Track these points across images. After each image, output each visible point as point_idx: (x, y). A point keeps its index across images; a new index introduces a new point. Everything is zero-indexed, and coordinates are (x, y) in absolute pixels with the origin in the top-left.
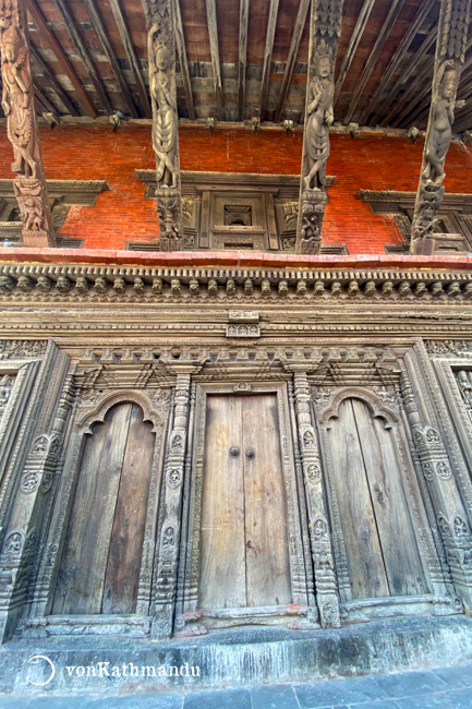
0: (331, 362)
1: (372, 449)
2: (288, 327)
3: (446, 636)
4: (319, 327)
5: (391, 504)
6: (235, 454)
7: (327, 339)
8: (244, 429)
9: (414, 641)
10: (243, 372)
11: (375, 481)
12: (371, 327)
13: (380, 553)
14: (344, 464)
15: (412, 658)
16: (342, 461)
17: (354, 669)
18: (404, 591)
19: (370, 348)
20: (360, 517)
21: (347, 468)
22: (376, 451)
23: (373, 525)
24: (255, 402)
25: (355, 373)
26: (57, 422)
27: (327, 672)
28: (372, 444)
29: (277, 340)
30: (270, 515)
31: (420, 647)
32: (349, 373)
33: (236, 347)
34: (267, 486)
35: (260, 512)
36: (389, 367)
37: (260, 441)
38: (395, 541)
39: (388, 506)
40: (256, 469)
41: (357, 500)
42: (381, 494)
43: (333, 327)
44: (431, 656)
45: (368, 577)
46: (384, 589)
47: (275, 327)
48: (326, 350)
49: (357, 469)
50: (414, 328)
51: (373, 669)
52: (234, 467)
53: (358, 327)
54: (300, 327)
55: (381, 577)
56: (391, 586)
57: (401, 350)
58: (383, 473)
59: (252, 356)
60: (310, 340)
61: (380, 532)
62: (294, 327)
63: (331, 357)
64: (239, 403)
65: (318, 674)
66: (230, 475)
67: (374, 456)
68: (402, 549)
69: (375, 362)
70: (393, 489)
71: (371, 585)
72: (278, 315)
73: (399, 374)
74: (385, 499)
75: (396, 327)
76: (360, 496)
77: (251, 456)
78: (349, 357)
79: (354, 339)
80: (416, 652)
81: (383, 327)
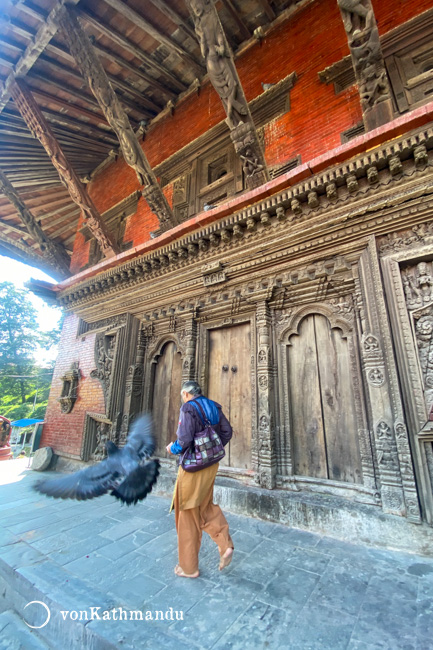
0: (285, 286)
1: (329, 359)
2: (244, 266)
3: (343, 516)
4: (268, 258)
5: (340, 407)
6: (225, 370)
7: (278, 267)
8: (232, 352)
9: (315, 511)
10: (223, 310)
11: (327, 387)
12: (314, 243)
13: (323, 446)
14: (301, 374)
15: (311, 523)
16: (300, 371)
17: (268, 517)
18: (342, 478)
19: (319, 263)
20: (310, 416)
21: (304, 376)
22: (332, 360)
23: (321, 423)
24: (238, 331)
25: (309, 291)
26: (138, 358)
27: (252, 513)
28: (328, 354)
29: (239, 279)
30: (244, 411)
31: (320, 517)
32: (304, 293)
33: (213, 293)
34: (244, 392)
35: (239, 409)
36: (340, 278)
37: (241, 359)
38: (339, 438)
39: (337, 409)
40: (238, 379)
41: (309, 402)
42: (331, 398)
43: (279, 254)
44: (327, 527)
45: (312, 461)
46: (323, 472)
47: (234, 269)
48: (279, 277)
49: (313, 377)
50: (363, 227)
51: (281, 520)
52: (225, 379)
53: (302, 247)
54: (253, 263)
55: (323, 465)
56: (331, 472)
57: (354, 256)
58: (336, 380)
59: (226, 297)
60: (263, 272)
61: (326, 429)
62: (248, 264)
63: (283, 282)
64: (229, 333)
65: (246, 512)
66: (222, 384)
67: (329, 365)
68: (345, 444)
69: (326, 276)
70: (344, 394)
71: (314, 469)
72: (233, 259)
73: (353, 282)
74: (335, 401)
75: (341, 233)
76: (312, 399)
77: (235, 370)
78: (299, 278)
79: (302, 259)
80: (315, 519)
81: (328, 238)
